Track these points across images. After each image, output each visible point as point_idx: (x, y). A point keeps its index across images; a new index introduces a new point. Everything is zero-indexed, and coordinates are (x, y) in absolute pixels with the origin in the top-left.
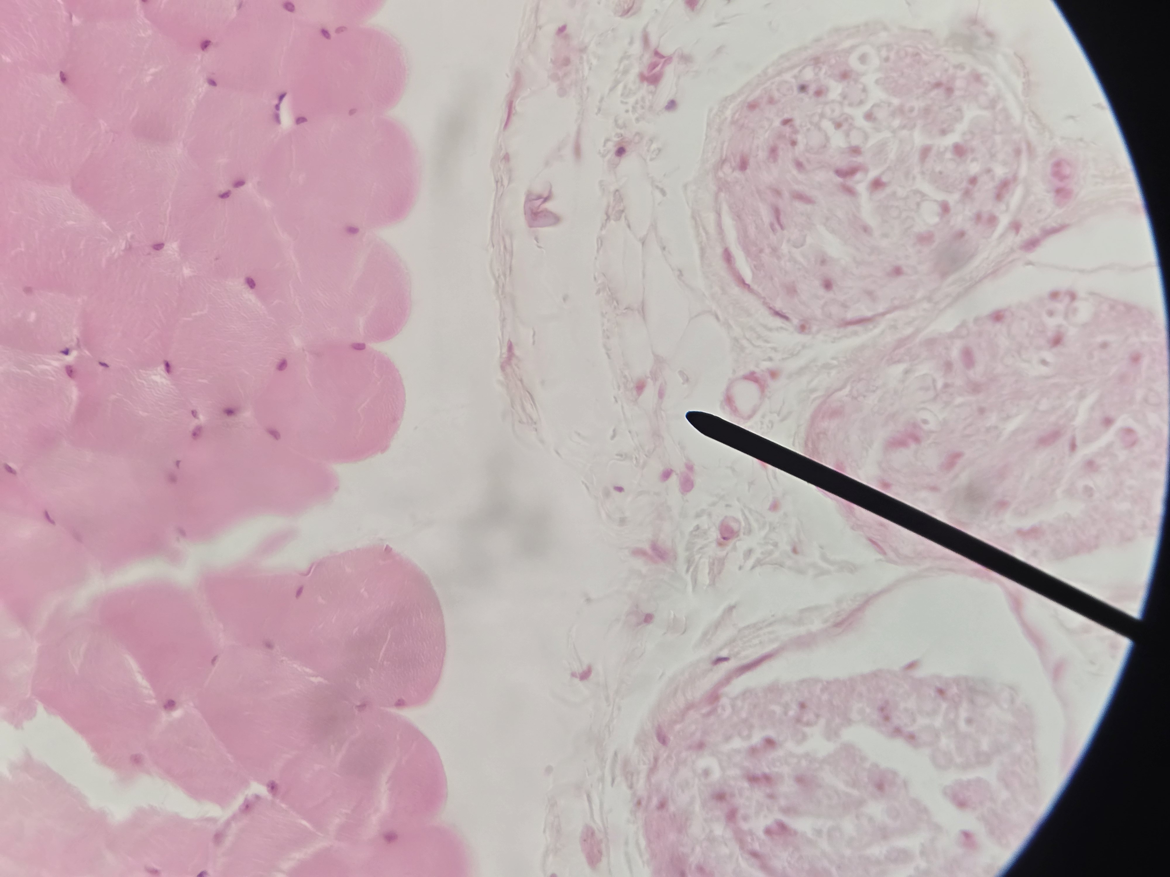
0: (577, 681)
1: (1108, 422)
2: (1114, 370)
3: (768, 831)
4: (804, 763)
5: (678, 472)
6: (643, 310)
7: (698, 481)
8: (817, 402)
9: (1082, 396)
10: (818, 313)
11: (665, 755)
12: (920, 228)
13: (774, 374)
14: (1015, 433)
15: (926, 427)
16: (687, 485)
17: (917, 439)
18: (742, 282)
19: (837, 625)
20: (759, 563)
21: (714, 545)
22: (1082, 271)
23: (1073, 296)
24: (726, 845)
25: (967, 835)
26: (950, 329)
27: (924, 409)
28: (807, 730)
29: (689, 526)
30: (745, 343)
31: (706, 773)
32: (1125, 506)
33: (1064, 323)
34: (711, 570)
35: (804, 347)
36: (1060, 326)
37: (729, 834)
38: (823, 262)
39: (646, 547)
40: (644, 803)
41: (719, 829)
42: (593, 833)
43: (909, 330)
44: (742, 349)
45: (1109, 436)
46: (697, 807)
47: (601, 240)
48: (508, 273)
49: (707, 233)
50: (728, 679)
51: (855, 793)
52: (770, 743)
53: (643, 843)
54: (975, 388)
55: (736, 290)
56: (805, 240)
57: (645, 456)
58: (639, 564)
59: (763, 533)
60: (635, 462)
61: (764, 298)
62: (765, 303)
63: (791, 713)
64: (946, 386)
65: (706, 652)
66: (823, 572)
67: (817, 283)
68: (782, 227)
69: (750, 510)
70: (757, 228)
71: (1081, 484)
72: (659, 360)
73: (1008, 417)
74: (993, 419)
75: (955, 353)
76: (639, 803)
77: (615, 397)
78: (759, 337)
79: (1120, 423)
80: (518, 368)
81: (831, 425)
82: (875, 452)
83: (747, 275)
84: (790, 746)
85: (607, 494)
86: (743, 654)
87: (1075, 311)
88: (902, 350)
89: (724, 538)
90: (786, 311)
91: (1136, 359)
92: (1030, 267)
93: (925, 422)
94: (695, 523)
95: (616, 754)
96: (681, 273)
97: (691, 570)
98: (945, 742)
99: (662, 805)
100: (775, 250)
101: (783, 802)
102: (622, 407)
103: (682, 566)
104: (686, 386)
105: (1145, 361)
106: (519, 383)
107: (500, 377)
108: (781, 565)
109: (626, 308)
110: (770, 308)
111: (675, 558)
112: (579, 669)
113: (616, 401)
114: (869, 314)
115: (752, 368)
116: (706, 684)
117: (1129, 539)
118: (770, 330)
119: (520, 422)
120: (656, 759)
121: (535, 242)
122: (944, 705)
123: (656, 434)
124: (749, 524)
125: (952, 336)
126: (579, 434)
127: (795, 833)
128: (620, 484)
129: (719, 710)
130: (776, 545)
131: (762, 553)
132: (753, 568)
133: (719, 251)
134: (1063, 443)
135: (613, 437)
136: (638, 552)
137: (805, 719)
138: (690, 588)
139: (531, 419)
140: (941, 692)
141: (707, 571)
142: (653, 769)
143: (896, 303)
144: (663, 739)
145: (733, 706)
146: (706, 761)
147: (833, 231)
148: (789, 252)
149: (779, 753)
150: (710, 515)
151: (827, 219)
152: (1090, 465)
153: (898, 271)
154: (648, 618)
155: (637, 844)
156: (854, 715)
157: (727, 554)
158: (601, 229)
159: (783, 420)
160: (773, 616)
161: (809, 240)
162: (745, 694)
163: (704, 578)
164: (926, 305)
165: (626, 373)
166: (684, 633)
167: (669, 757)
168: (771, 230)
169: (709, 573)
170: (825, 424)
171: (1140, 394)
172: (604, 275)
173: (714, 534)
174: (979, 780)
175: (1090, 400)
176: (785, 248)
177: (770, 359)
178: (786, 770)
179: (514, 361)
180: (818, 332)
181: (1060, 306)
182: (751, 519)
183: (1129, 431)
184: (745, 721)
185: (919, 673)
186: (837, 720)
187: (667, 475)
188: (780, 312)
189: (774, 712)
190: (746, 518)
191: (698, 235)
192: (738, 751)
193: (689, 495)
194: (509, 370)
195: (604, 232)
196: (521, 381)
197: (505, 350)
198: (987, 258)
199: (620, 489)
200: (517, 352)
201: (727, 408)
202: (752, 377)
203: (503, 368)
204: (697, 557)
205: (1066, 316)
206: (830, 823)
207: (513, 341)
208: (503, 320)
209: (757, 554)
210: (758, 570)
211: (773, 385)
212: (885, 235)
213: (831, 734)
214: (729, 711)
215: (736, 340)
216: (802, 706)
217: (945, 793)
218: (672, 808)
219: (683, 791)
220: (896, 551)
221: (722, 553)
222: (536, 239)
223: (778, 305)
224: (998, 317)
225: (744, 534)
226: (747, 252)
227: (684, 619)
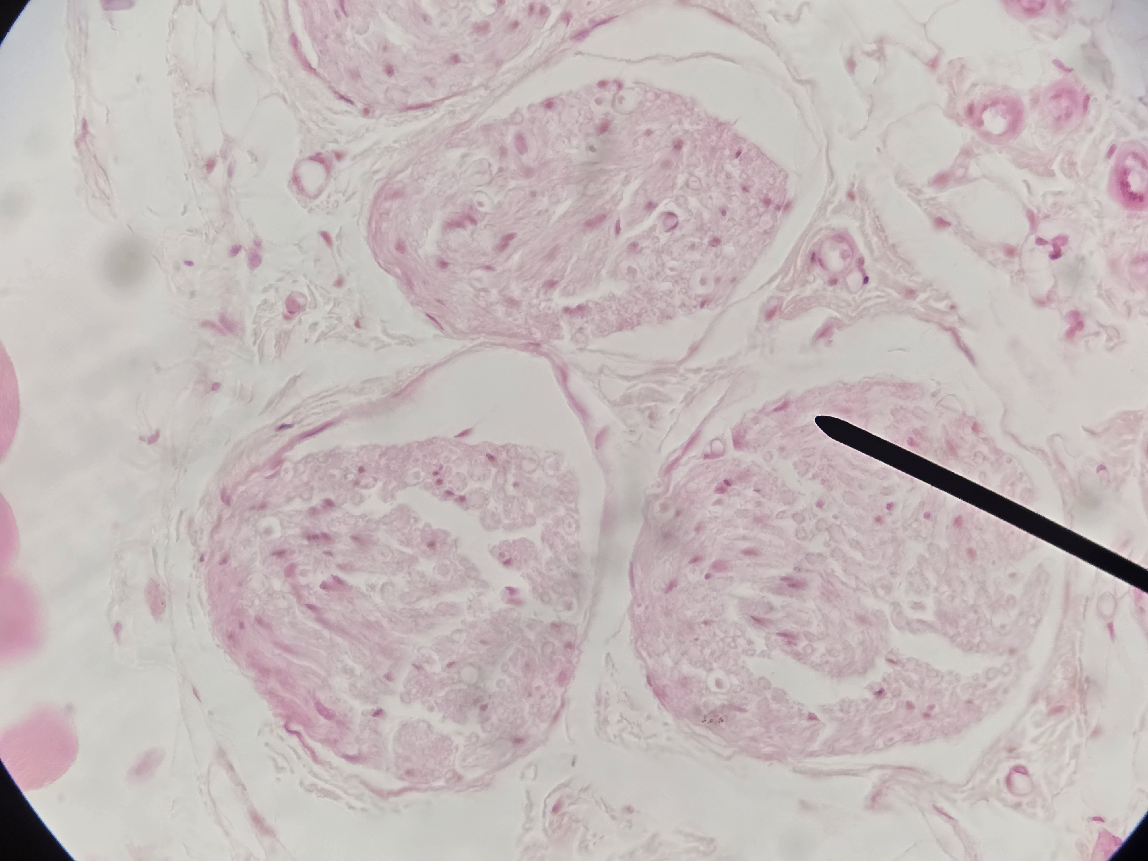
0: (145, 445)
1: (651, 206)
2: (657, 156)
3: (324, 586)
4: (362, 523)
5: (247, 248)
6: (213, 92)
7: (266, 256)
8: (380, 184)
9: (626, 182)
10: (381, 97)
11: (228, 515)
12: (476, 18)
13: (339, 156)
14: (564, 215)
15: (482, 209)
16: (255, 260)
17: (474, 221)
18: (308, 66)
19: (396, 395)
20: (323, 335)
21: (280, 318)
22: (628, 61)
23: (620, 85)
24: (284, 597)
25: (511, 590)
26: (505, 115)
27: (480, 191)
28: (364, 492)
29: (256, 300)
30: (311, 125)
31: (268, 531)
32: (666, 286)
33: (612, 111)
34: (277, 342)
35: (367, 130)
36: (607, 114)
37: (287, 588)
38: (385, 49)
39: (215, 319)
40: (206, 558)
41: (277, 584)
42: (157, 586)
43: (466, 117)
44: (309, 130)
45: (652, 219)
46: (258, 563)
47: (173, 25)
48: (83, 54)
49: (274, 18)
50: (291, 445)
51: (409, 551)
52: (329, 504)
53: (205, 595)
54: (528, 172)
55: (302, 74)
56: (368, 28)
57: (214, 233)
58: (208, 335)
59: (328, 308)
60: (204, 237)
61: (330, 82)
62: (330, 88)
63: (351, 477)
64: (501, 170)
65: (271, 420)
66: (384, 346)
67: (380, 68)
68: (346, 15)
69: (316, 286)
70: (322, 14)
71: (624, 266)
72: (228, 140)
73: (558, 202)
74: (544, 202)
75: (509, 139)
76: (202, 559)
77: (185, 175)
78: (325, 120)
79: (661, 209)
80: (92, 144)
81: (393, 205)
82: (434, 232)
83: (314, 60)
84: (348, 507)
85: (177, 268)
86: (305, 422)
87: (622, 99)
88: (460, 136)
89: (291, 312)
90: (350, 95)
91: (678, 146)
92: (579, 57)
93: (481, 204)
94: (263, 297)
95: (181, 513)
96: (249, 58)
97: (258, 341)
98: (492, 505)
99: (224, 561)
100: (339, 36)
101: (339, 559)
102: (193, 184)
103: (249, 338)
104: (254, 165)
105: (686, 149)
106: (93, 160)
107: (74, 152)
108: (345, 338)
109: (197, 89)
110: (336, 92)
111: (243, 330)
112: (147, 433)
113: (187, 179)
114: (429, 100)
115: (318, 149)
116: (270, 450)
117: (669, 317)
118: (336, 113)
119: (93, 196)
120: (220, 518)
121: (109, 24)
122: (494, 470)
123: (226, 211)
124: (315, 299)
125: (506, 123)
126: (150, 210)
127: (351, 588)
128: (190, 259)
129: (282, 473)
130: (339, 319)
131: (327, 327)
132: (318, 341)
133: (286, 36)
134: (609, 225)
135: (184, 213)
136: (207, 324)
137: (363, 482)
138: (257, 358)
139: (104, 194)
140: (491, 458)
141: (274, 343)
142: (217, 527)
143: (455, 89)
144: (226, 499)
145: (296, 470)
146: (269, 521)
147: (395, 20)
148: (354, 39)
149: (337, 514)
150: (277, 290)
151: (389, 7)
152: (634, 247)
153: (456, 59)
154: (216, 387)
155: (199, 598)
156: (410, 479)
157: (294, 326)
158: (173, 13)
159: (347, 200)
160: (337, 387)
161: (372, 27)
162: (306, 459)
163: (270, 348)
164: (482, 92)
165: (197, 151)
166: (250, 401)
167: (232, 516)
168: (336, 17)
169: (275, 345)
170: (387, 205)
171: (681, 180)
172: (175, 56)
173: (281, 308)
174: (523, 540)
175: (634, 185)
176: (349, 34)
177: (336, 141)
178: (343, 529)
179: (88, 138)
180: (381, 115)
181: (608, 95)
182: (317, 294)
183: (671, 214)
184: (306, 484)
185: (471, 440)
186: (394, 484)
187: (235, 250)
188: (345, 97)
189: (333, 476)
190: (312, 294)
191: (266, 20)
192: (300, 512)
193: (257, 271)
194: (83, 146)
195: (175, 16)
196: (95, 157)
197: (79, 127)
198: (540, 49)
199: (190, 263)
200: (91, 129)
201: (295, 188)
202: (318, 158)
203: (77, 144)
204: (264, 329)
205: (613, 105)
206: (384, 579)
207: (87, 118)
208: (78, 98)
209: (322, 327)
210: (322, 343)
211: (338, 166)
212: (444, 24)
213: (386, 496)
214: (291, 474)
215: (302, 121)
216: (361, 470)
217: (491, 552)
218: (233, 563)
219: (245, 548)
220: (452, 326)
221: (287, 326)
222: (111, 22)
223: (343, 89)
224: (549, 104)
225: (310, 308)
226: (314, 39)
227: (251, 388)
